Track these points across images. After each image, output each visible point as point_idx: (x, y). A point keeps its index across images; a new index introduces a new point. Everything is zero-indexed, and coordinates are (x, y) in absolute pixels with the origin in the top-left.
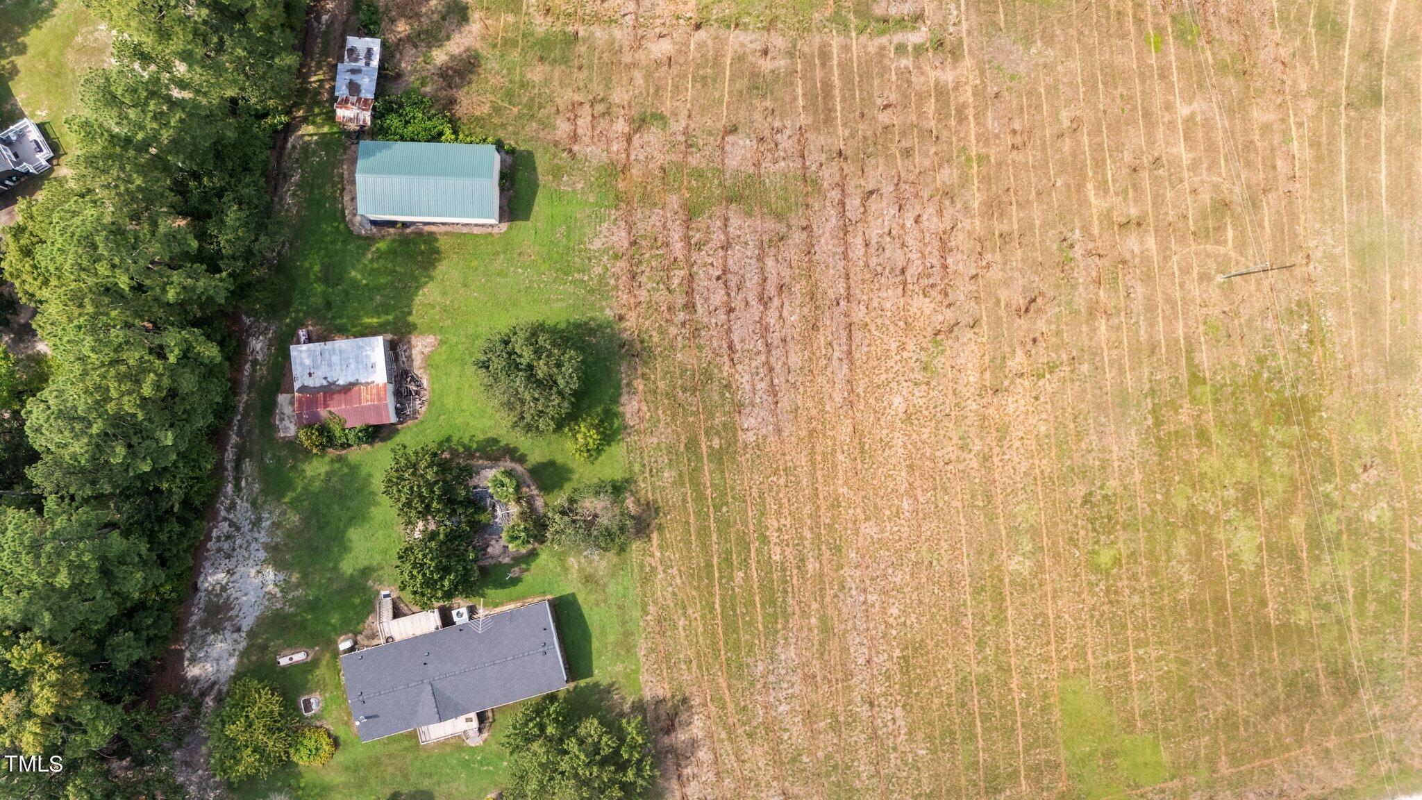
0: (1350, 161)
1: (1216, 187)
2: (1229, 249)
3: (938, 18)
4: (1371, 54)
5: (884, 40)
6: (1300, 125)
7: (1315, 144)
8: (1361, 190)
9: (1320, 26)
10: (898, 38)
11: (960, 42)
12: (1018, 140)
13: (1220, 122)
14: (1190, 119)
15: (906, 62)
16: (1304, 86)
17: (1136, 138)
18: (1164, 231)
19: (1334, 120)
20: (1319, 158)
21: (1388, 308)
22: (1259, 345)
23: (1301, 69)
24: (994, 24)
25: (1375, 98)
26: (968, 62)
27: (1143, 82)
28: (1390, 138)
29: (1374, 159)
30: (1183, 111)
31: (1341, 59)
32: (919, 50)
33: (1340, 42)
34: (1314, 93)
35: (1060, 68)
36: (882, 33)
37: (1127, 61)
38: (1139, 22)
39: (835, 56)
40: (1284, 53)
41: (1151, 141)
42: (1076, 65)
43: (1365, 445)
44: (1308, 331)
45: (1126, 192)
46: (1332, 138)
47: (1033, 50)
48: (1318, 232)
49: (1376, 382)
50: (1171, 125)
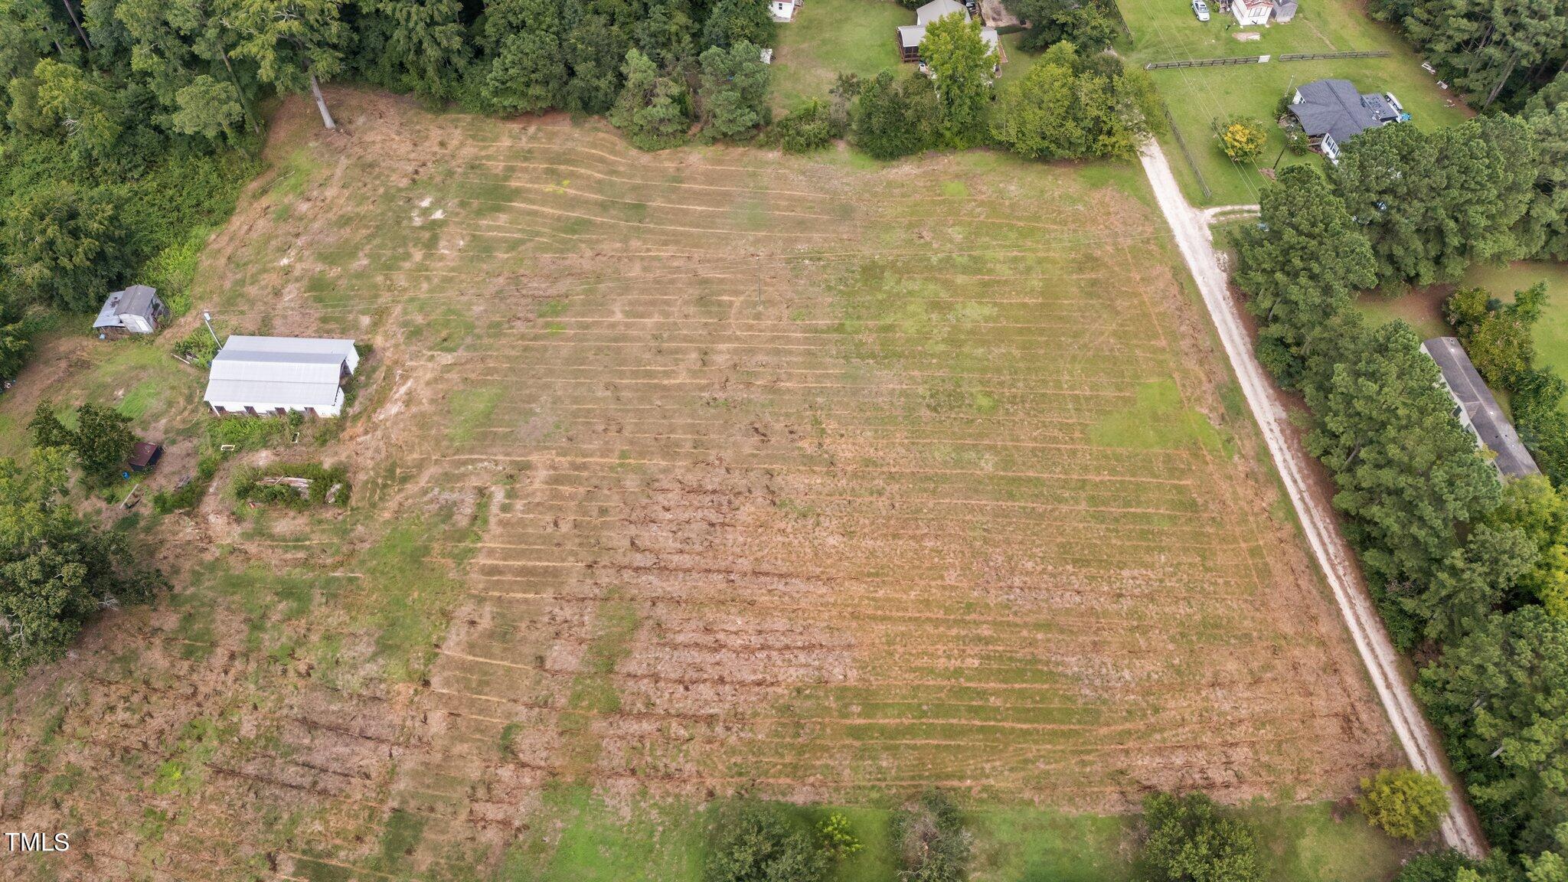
0: (684, 225)
1: (686, 303)
2: (738, 301)
3: (486, 477)
4: (604, 207)
5: (493, 520)
6: (648, 250)
7: (665, 243)
8: (708, 220)
9: (574, 232)
10: (494, 509)
11: (512, 462)
12: (614, 428)
13: (633, 296)
14: (627, 314)
15: (519, 505)
16: (618, 245)
17: (632, 349)
18: (714, 337)
19: (651, 231)
20: (677, 242)
21: (799, 214)
22: (817, 289)
23: (605, 247)
24: (505, 436)
25: (639, 207)
26: (534, 458)
27: (587, 340)
28: (670, 201)
29: (685, 212)
30: (619, 317)
31: (603, 223)
32: (511, 494)
33: (590, 222)
34: (625, 240)
35: (559, 393)
36: (486, 522)
37: (566, 349)
38: (535, 338)
39: (495, 562)
40: (589, 253)
41: (639, 339)
42: (559, 382)
43: (904, 236)
44: (811, 259)
45: (676, 360)
46: (663, 233)
47: (538, 410)
48: (735, 248)
49: (855, 226)
50: (627, 326)
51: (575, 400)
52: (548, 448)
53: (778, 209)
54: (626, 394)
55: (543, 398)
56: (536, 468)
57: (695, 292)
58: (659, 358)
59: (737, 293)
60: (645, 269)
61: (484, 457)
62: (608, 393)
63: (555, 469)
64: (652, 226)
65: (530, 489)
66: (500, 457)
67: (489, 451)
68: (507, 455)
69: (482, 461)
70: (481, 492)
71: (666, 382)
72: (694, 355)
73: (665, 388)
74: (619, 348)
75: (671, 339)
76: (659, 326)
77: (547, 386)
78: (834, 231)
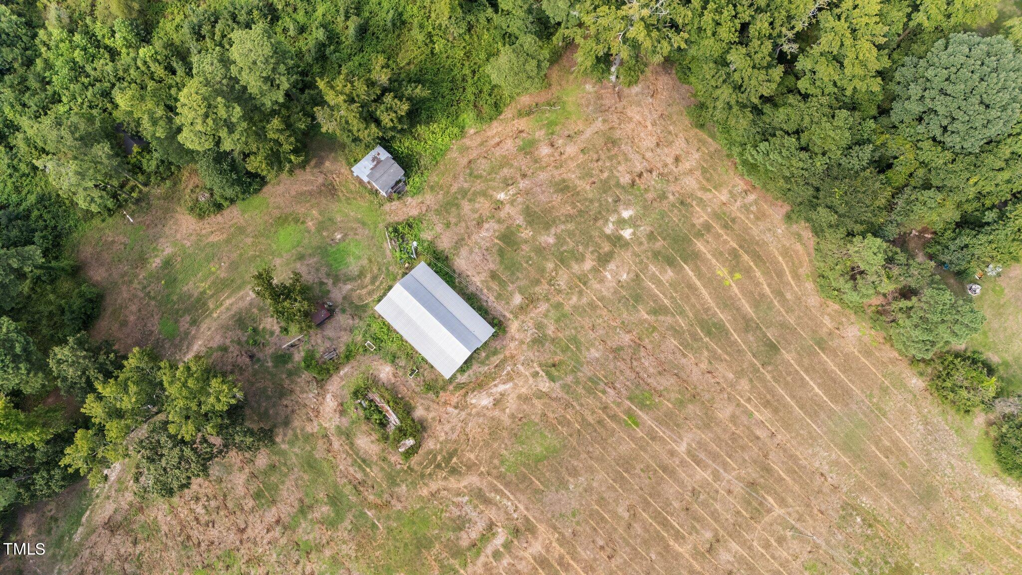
51: (602, 501)
52: (555, 528)
53: (877, 444)
54: (638, 528)
55: (582, 479)
56: (537, 538)
57: (752, 473)
58: (682, 514)
59: (782, 502)
60: (733, 418)
61: (512, 497)
62: (626, 515)
63: (548, 551)
64: (769, 377)
65: (521, 553)
66: (521, 507)
67: (518, 495)
68: (527, 509)
69: (509, 499)
70: (491, 526)
71: (672, 543)
72: (708, 535)
73: (667, 547)
74: (662, 478)
75: (704, 505)
76: (705, 484)
77: (591, 470)
78: (904, 508)
